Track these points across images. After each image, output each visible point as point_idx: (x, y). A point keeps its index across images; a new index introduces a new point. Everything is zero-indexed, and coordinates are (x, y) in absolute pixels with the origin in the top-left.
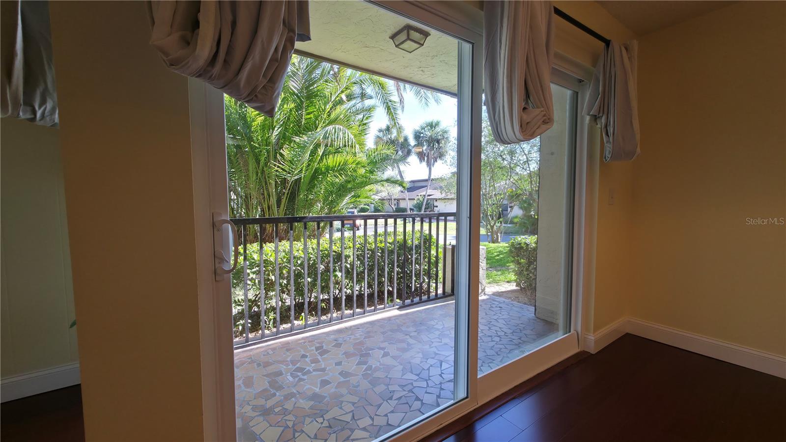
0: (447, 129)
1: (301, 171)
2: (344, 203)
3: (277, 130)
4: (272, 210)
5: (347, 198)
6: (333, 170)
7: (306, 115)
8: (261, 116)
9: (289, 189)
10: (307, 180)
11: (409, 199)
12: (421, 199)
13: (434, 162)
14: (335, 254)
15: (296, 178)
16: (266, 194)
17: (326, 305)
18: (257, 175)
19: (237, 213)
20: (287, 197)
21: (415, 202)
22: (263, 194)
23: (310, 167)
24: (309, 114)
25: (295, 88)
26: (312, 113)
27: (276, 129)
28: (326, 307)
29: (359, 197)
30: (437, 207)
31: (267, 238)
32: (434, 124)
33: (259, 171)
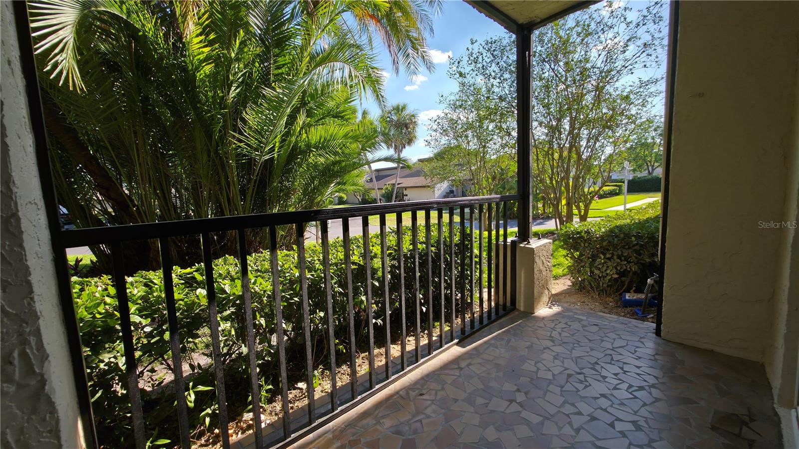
0: (415, 113)
1: (272, 149)
2: (329, 191)
3: (235, 90)
4: (235, 205)
5: (332, 185)
6: (317, 147)
7: (276, 69)
8: (210, 64)
9: (257, 176)
10: (283, 160)
11: (378, 189)
12: (390, 188)
13: (402, 148)
14: (355, 267)
15: (267, 157)
16: (223, 182)
17: (346, 348)
18: (209, 155)
19: (182, 211)
20: (254, 186)
21: (384, 191)
22: (219, 183)
23: (287, 142)
24: (278, 68)
25: (258, 27)
26: (284, 65)
27: (233, 88)
28: (346, 350)
29: (345, 184)
30: (407, 195)
31: (229, 244)
32: (400, 107)
33: (212, 150)
